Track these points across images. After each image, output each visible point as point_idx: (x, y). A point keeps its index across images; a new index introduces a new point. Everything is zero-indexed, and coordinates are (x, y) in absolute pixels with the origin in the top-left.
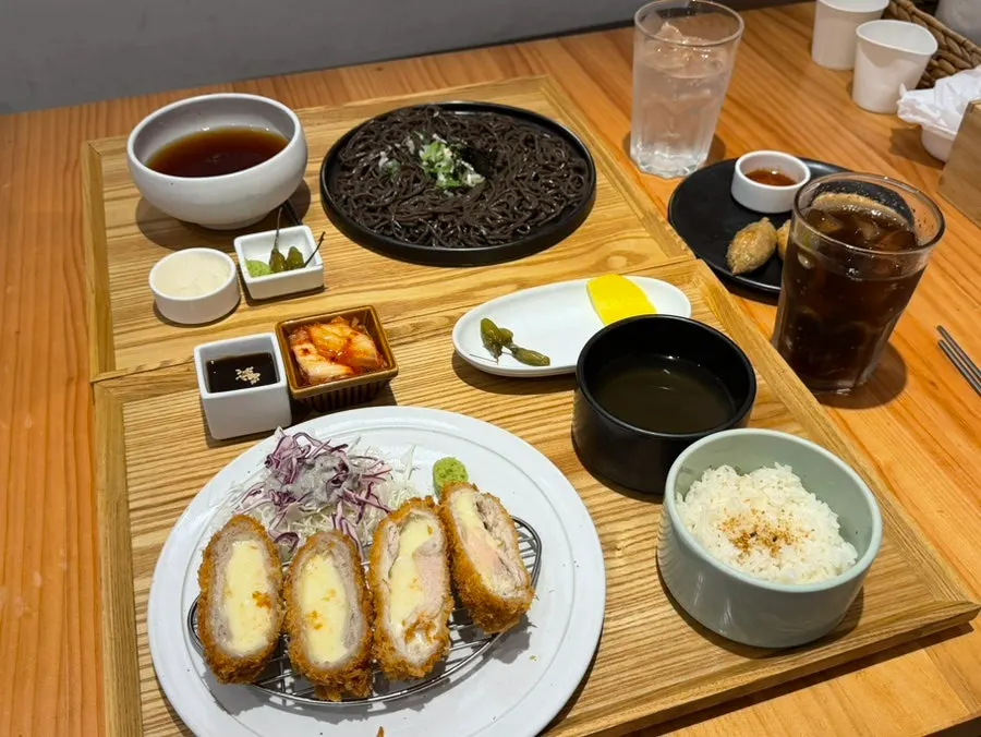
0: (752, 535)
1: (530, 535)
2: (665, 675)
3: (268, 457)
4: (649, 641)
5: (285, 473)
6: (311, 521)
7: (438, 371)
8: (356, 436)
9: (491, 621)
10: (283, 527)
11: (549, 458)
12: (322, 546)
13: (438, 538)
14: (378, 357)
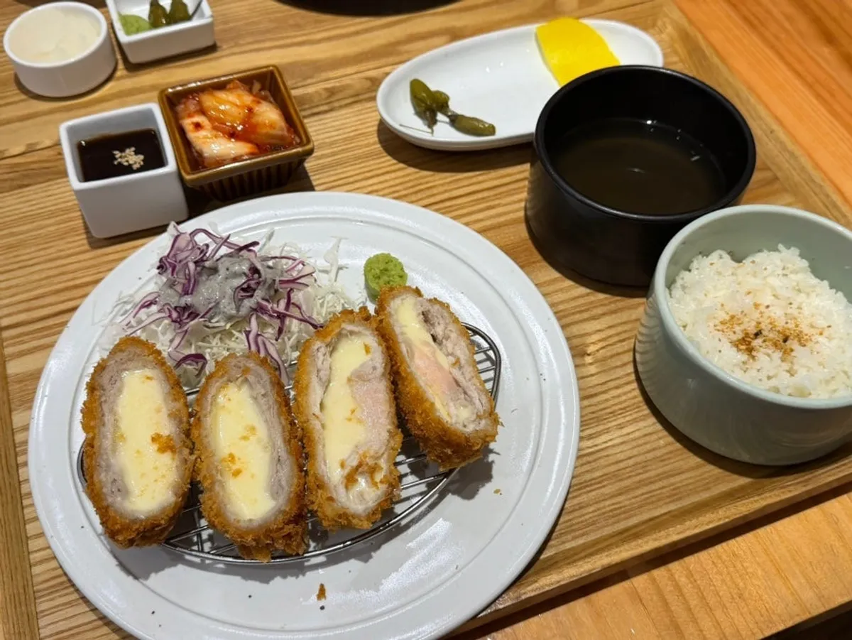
0: (757, 335)
1: (485, 345)
2: (653, 502)
3: (161, 260)
4: (631, 462)
5: (183, 281)
6: (221, 339)
7: (360, 147)
8: (265, 231)
9: (449, 457)
10: (185, 347)
11: (501, 248)
12: (235, 373)
13: (378, 358)
14: (288, 131)
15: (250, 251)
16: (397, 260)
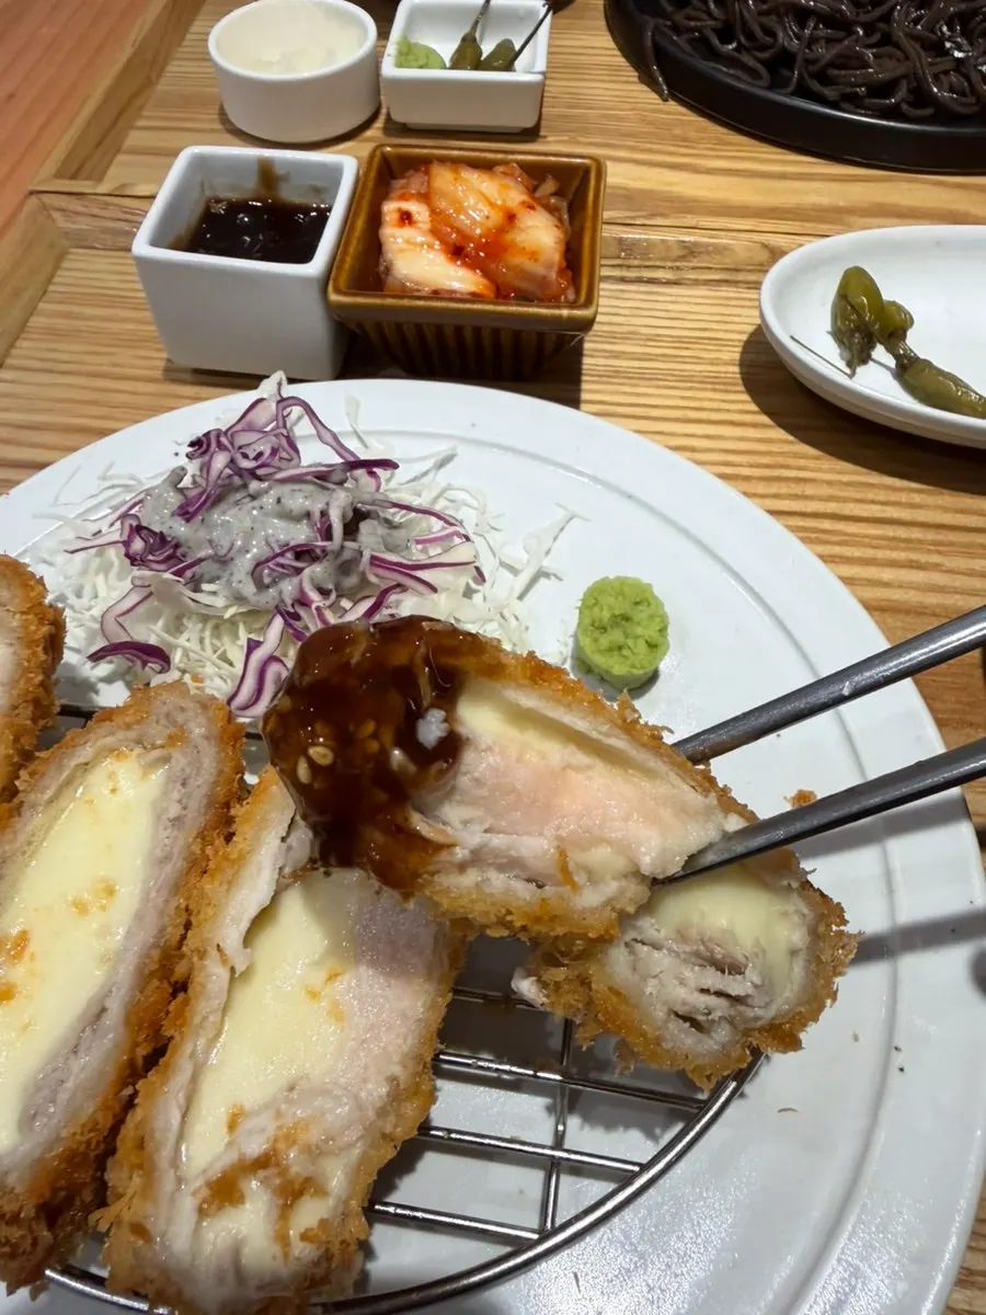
3: (208, 433)
12: (159, 731)
14: (561, 272)
15: (372, 474)
16: (663, 605)
